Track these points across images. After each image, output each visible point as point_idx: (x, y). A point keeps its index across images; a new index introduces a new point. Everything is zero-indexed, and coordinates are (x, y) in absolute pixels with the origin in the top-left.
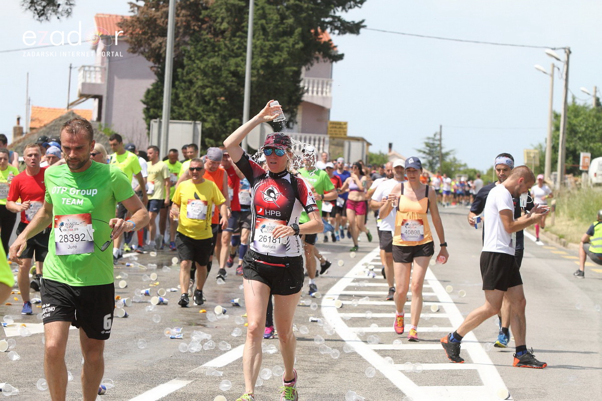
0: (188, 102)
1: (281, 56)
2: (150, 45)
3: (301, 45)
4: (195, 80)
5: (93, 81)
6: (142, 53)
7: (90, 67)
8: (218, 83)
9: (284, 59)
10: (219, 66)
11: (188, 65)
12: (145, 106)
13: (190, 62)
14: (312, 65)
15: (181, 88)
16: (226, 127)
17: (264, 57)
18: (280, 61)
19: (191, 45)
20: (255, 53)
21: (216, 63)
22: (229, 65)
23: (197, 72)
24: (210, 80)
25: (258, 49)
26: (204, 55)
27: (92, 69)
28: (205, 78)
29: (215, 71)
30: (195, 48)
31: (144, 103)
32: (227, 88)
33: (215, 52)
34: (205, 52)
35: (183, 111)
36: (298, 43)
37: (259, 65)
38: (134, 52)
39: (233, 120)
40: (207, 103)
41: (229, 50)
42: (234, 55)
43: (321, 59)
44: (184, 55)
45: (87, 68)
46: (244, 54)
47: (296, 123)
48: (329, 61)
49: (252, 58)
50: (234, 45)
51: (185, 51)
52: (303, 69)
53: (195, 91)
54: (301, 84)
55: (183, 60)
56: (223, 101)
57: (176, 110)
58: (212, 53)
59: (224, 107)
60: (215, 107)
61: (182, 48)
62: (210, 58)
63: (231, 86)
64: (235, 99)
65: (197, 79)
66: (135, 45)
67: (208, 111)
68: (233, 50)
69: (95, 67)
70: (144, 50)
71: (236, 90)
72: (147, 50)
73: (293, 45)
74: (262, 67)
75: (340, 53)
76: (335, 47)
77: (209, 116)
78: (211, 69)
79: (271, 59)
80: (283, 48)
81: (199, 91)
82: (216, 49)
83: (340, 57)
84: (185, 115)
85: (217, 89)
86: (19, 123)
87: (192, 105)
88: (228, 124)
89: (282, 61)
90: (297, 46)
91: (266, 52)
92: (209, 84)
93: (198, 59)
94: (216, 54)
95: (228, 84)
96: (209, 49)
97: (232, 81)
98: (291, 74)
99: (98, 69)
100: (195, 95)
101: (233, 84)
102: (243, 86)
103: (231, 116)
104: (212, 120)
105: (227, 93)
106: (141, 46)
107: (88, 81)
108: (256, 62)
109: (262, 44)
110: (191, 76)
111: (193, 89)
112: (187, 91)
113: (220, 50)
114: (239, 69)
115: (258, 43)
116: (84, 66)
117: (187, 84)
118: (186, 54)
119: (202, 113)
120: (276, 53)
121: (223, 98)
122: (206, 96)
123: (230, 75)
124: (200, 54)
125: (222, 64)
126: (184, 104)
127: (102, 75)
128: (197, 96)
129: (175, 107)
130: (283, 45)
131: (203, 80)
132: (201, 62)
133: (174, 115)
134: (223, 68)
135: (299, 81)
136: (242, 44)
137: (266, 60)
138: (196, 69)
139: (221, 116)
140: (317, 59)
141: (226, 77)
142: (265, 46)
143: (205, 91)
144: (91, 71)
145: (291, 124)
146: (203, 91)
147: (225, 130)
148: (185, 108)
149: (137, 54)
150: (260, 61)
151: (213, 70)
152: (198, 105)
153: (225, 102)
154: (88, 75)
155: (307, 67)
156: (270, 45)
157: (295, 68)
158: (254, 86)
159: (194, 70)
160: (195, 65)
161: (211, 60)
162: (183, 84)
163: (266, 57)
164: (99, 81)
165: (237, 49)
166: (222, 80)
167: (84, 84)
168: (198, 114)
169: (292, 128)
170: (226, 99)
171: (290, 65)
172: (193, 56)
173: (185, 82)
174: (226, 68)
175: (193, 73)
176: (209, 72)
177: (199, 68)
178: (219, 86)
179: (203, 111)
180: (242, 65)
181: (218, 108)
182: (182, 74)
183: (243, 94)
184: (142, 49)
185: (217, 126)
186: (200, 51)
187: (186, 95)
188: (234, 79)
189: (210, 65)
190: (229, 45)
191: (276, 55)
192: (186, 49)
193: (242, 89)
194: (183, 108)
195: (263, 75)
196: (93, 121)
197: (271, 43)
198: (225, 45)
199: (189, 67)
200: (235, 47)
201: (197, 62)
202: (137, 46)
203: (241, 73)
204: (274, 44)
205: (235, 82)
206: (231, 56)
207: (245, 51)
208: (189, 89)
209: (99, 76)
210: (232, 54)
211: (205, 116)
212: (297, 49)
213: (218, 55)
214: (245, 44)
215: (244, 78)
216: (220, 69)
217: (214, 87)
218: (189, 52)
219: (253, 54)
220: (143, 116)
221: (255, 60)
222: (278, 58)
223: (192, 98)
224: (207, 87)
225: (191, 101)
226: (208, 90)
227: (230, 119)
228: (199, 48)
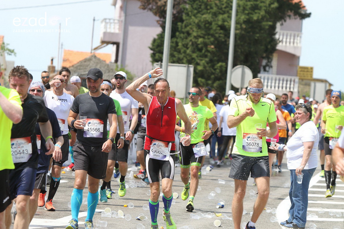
0: (185, 49)
1: (259, 13)
2: (157, 3)
3: (276, 5)
4: (191, 32)
5: (112, 31)
6: (151, 9)
7: (110, 19)
8: (209, 34)
9: (262, 16)
10: (209, 21)
11: (186, 20)
12: (152, 52)
13: (187, 18)
14: (285, 21)
15: (181, 38)
16: (215, 70)
17: (245, 14)
18: (258, 17)
19: (189, 4)
20: (239, 11)
21: (207, 19)
22: (218, 20)
23: (193, 26)
24: (203, 32)
25: (241, 8)
26: (199, 12)
27: (112, 21)
28: (199, 30)
29: (207, 25)
30: (192, 6)
31: (151, 49)
32: (216, 39)
33: (207, 9)
34: (200, 10)
35: (181, 56)
36: (273, 3)
37: (242, 21)
38: (144, 9)
39: (220, 64)
40: (200, 50)
41: (218, 8)
42: (222, 12)
43: (292, 16)
44: (183, 12)
45: (108, 21)
46: (230, 11)
47: (272, 67)
48: (298, 18)
49: (237, 15)
50: (223, 4)
51: (184, 9)
52: (278, 25)
53: (191, 40)
54: (277, 36)
55: (182, 15)
56: (213, 48)
57: (176, 55)
58: (205, 11)
59: (212, 53)
60: (206, 53)
61: (181, 6)
62: (203, 14)
63: (220, 37)
64: (223, 47)
65: (193, 31)
66: (145, 3)
67: (200, 56)
68: (221, 9)
69: (114, 20)
70: (152, 7)
71: (223, 40)
72: (154, 7)
73: (270, 5)
74: (245, 22)
75: (308, 12)
76: (304, 7)
77: (202, 60)
78: (204, 24)
79: (251, 16)
80: (261, 7)
81: (193, 40)
82: (209, 7)
83: (308, 15)
84: (183, 59)
85: (209, 39)
86: (52, 63)
87: (188, 51)
88: (216, 67)
89: (260, 17)
90: (273, 6)
91: (247, 10)
92: (202, 35)
93: (194, 15)
94: (209, 11)
95: (217, 35)
96: (203, 7)
97: (221, 33)
98: (267, 27)
99: (116, 21)
100: (190, 43)
101: (222, 35)
102: (229, 37)
103: (218, 61)
104: (204, 63)
105: (216, 42)
106: (149, 4)
107: (109, 30)
108: (240, 18)
109: (244, 4)
110: (188, 29)
111: (190, 38)
112: (185, 40)
113: (212, 8)
114: (226, 23)
115: (241, 3)
116: (105, 19)
117: (185, 34)
118: (185, 11)
119: (196, 58)
120: (256, 11)
121: (213, 47)
122: (199, 44)
123: (219, 28)
124: (195, 11)
125: (212, 20)
126: (182, 51)
127: (120, 26)
128: (193, 44)
129: (175, 53)
130: (262, 4)
131: (197, 32)
132: (196, 17)
133: (175, 59)
134: (213, 23)
135: (275, 34)
136: (229, 4)
137: (247, 17)
138: (192, 23)
139: (211, 61)
140: (289, 16)
141: (215, 30)
142: (247, 5)
143: (198, 41)
144: (111, 23)
145: (267, 68)
146: (196, 40)
147: (214, 71)
148: (183, 54)
149: (146, 10)
150: (243, 17)
151: (205, 24)
152: (193, 52)
153: (214, 50)
154: (108, 26)
155: (281, 22)
156: (251, 5)
157: (270, 23)
158: (238, 37)
159: (190, 24)
160: (191, 20)
161: (204, 16)
162: (182, 35)
163: (248, 14)
164: (117, 31)
165: (225, 8)
166: (212, 32)
167: (105, 33)
168: (193, 59)
169: (268, 71)
170: (215, 47)
171: (267, 21)
172: (190, 13)
173: (183, 33)
174: (216, 23)
175: (190, 26)
176: (202, 25)
177: (194, 22)
178: (210, 37)
179: (197, 56)
180: (228, 21)
181: (209, 54)
182: (182, 27)
183: (229, 44)
184: (150, 6)
185: (208, 68)
186: (196, 9)
187: (184, 43)
188: (222, 31)
189: (202, 20)
190: (219, 4)
191: (256, 13)
192: (185, 7)
193: (228, 40)
194: (181, 54)
195: (245, 28)
196: (111, 63)
197: (252, 3)
198: (216, 4)
199: (187, 21)
200: (224, 6)
201: (193, 17)
202: (146, 4)
203: (227, 27)
204: (254, 4)
205: (223, 34)
206: (220, 13)
207: (231, 9)
208: (186, 38)
209: (117, 26)
210: (221, 11)
211: (198, 61)
212: (273, 8)
213: (210, 12)
214: (231, 4)
215: (230, 30)
216: (210, 23)
217: (206, 37)
218: (187, 9)
219: (237, 12)
220: (150, 59)
221: (239, 16)
222: (257, 15)
223: (189, 46)
224: (201, 37)
225: (188, 48)
226: (201, 40)
227: (218, 63)
228: (195, 6)
